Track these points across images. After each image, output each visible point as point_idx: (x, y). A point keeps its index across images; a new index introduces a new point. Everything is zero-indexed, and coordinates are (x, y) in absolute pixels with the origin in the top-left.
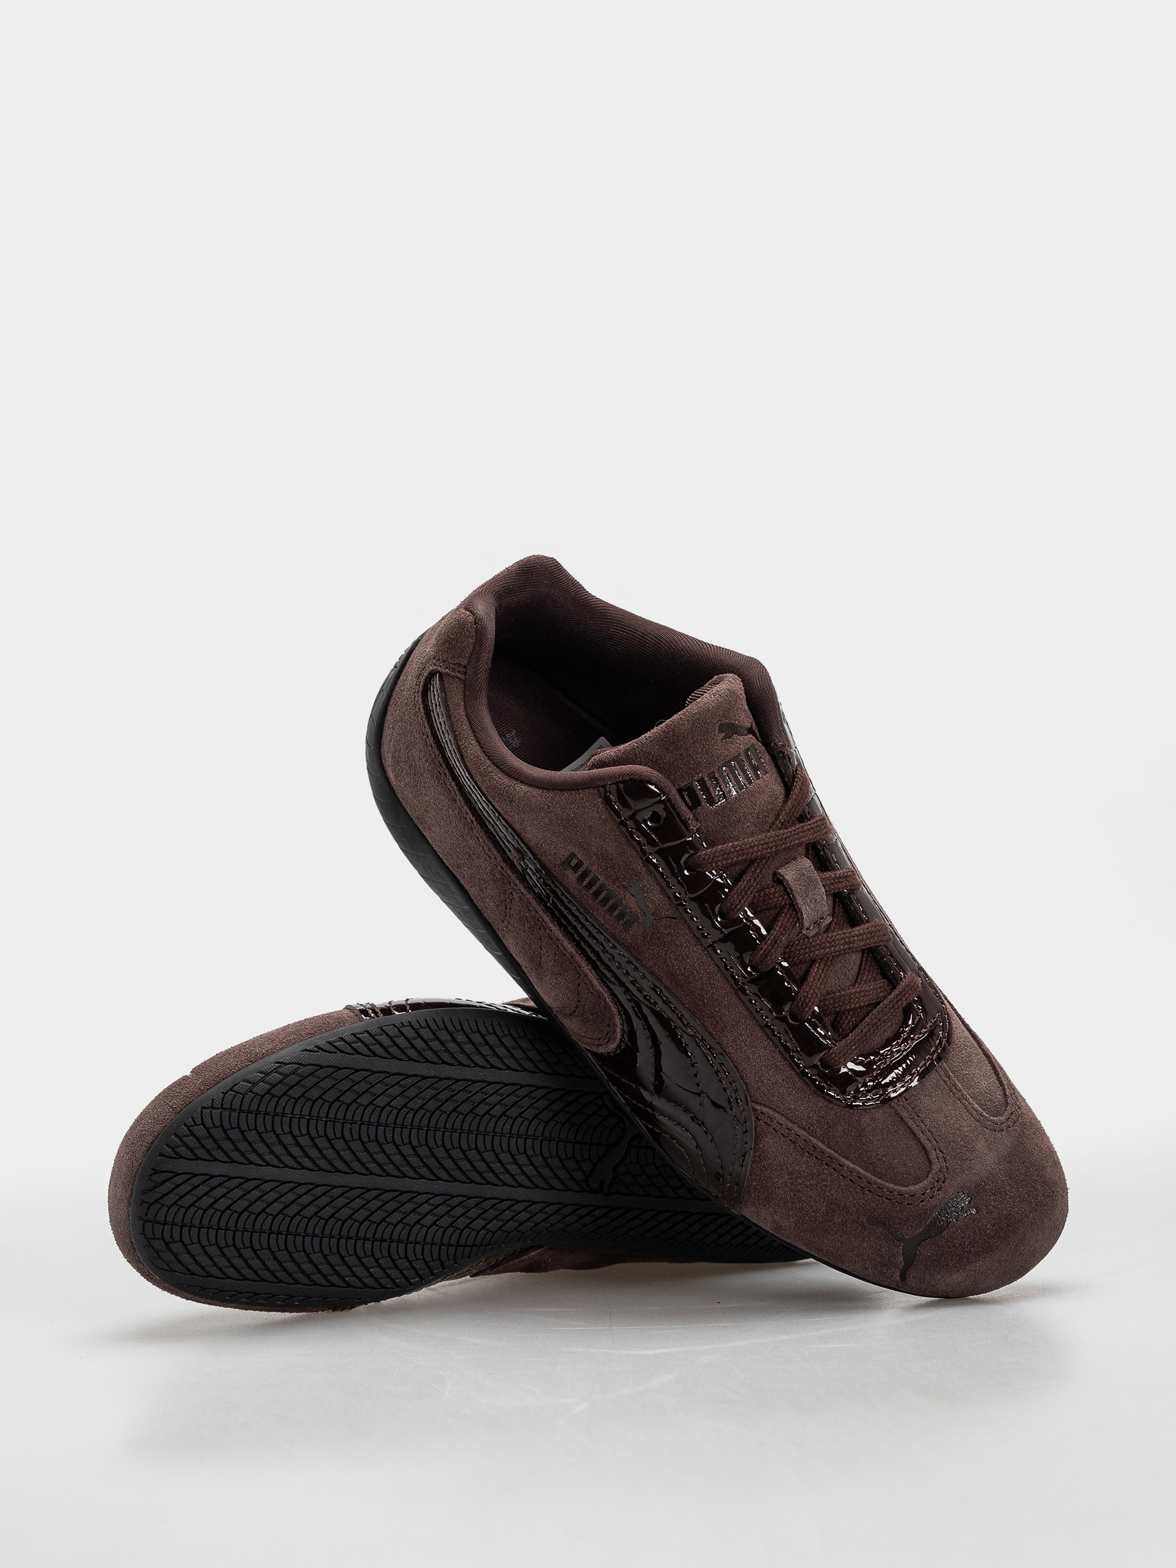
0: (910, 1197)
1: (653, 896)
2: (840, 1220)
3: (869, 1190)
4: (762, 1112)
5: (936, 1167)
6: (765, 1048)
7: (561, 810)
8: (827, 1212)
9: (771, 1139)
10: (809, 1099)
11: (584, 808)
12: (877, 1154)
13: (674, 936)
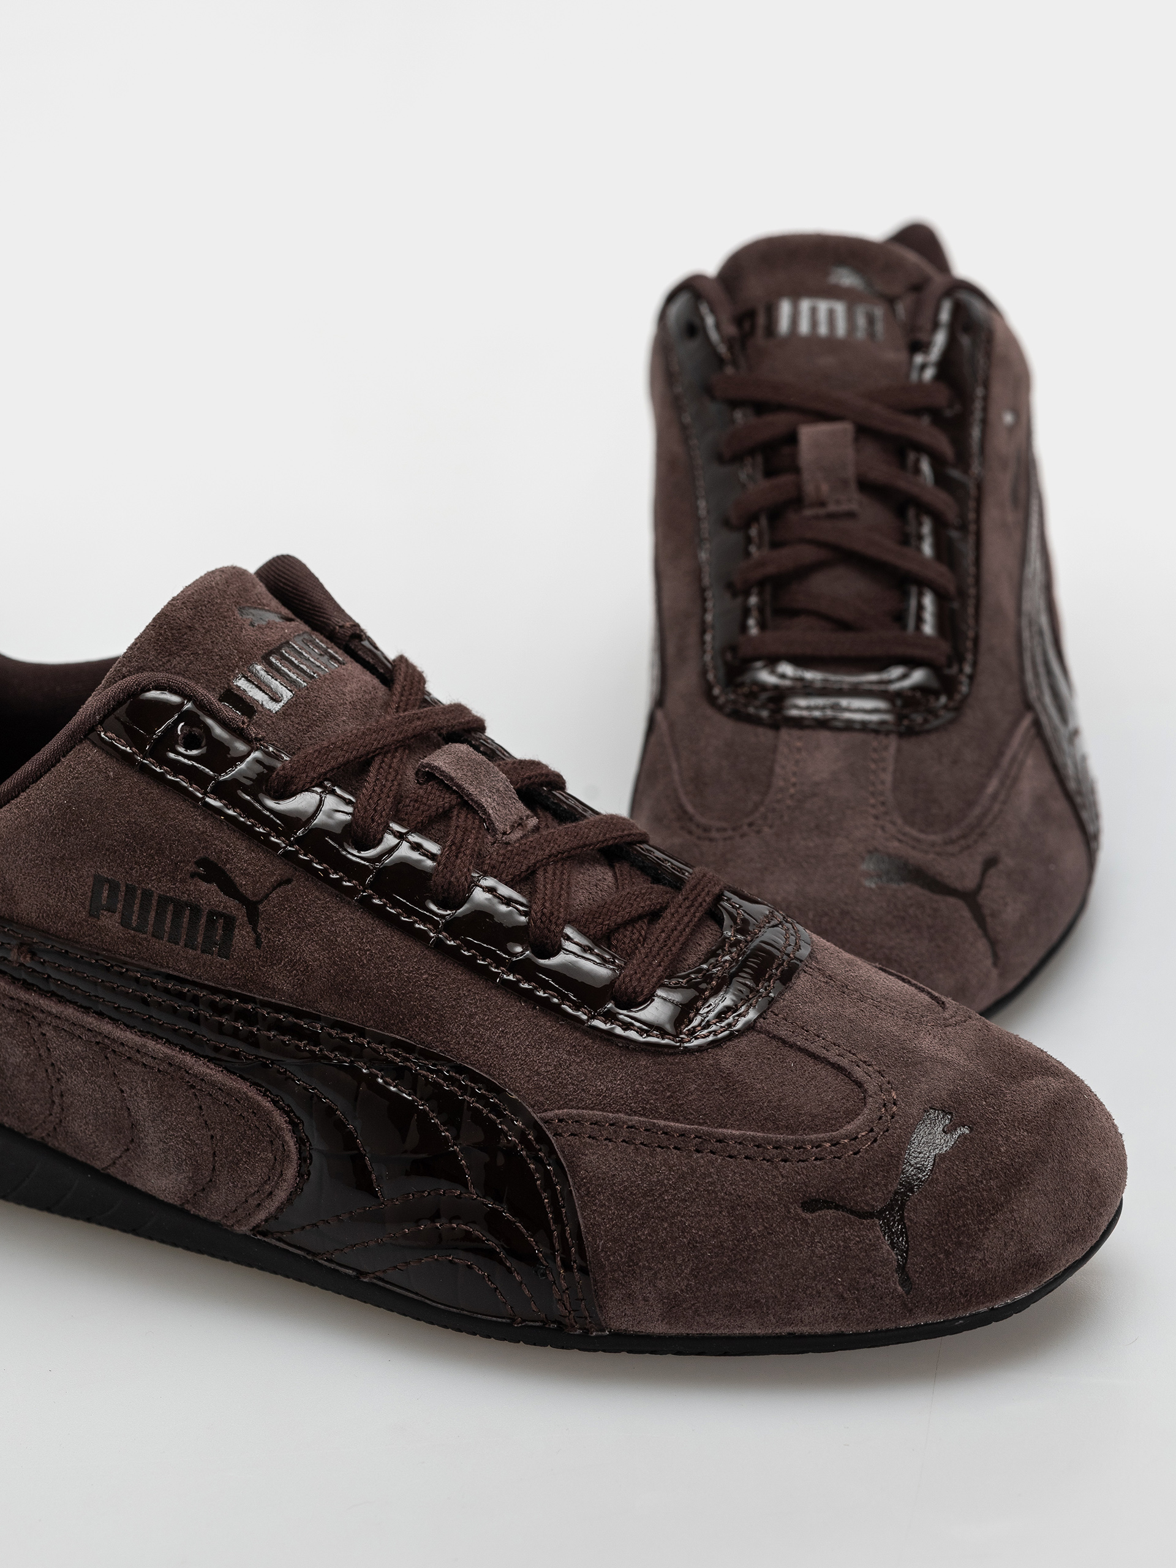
0: (853, 1142)
1: (240, 860)
2: (761, 1228)
3: (782, 1160)
4: (560, 1121)
5: (871, 1087)
6: (517, 1017)
7: (46, 805)
8: (734, 1226)
9: (593, 1154)
10: (622, 1062)
11: (77, 778)
12: (770, 1102)
13: (301, 911)
